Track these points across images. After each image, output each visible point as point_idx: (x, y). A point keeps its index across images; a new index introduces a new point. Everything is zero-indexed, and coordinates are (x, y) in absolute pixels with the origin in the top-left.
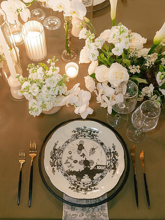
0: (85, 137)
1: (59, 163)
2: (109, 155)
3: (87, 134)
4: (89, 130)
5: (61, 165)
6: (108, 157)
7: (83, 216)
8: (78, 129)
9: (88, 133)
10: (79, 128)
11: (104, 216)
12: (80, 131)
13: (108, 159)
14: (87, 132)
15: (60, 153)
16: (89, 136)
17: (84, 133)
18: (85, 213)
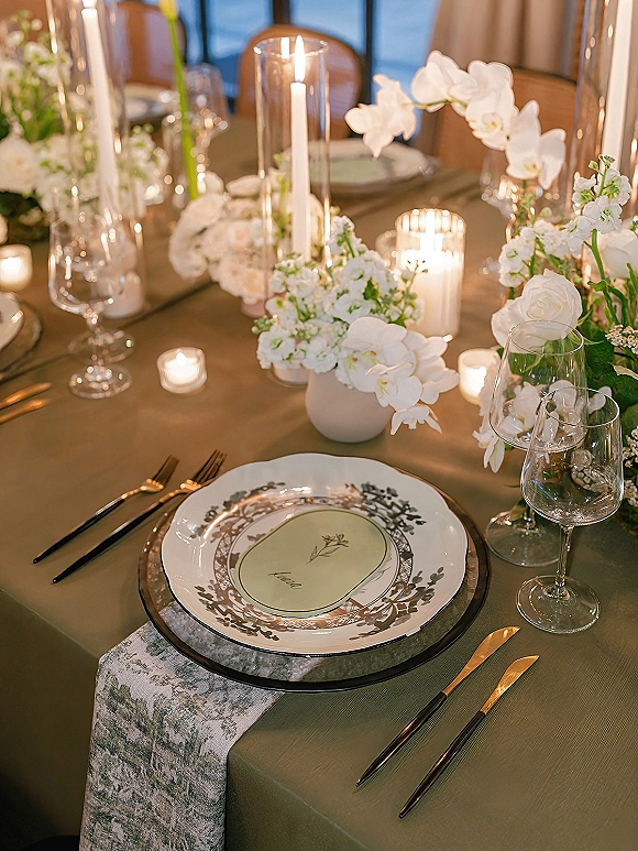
0: (371, 515)
1: (235, 527)
2: (400, 591)
3: (384, 511)
4: (398, 506)
5: (236, 535)
6: (394, 592)
7: (163, 684)
8: (368, 488)
9: (390, 511)
10: (374, 488)
11: (223, 727)
12: (371, 497)
13: (387, 596)
14: (390, 508)
15: (260, 510)
16: (384, 520)
17: (379, 505)
18: (176, 681)
